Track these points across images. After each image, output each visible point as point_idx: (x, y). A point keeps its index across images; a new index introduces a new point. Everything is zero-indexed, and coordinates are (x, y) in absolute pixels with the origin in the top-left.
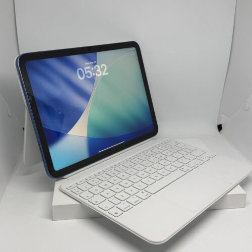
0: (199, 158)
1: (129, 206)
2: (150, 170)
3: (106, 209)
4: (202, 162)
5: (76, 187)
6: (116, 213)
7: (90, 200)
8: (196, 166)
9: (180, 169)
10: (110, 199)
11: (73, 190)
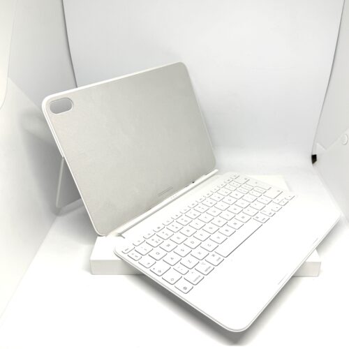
0: (275, 200)
1: (199, 276)
2: (219, 221)
3: (172, 282)
4: (280, 207)
5: (134, 250)
6: (185, 288)
7: (152, 268)
8: (273, 213)
9: (255, 217)
10: (176, 267)
11: (130, 254)
